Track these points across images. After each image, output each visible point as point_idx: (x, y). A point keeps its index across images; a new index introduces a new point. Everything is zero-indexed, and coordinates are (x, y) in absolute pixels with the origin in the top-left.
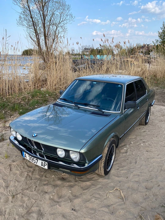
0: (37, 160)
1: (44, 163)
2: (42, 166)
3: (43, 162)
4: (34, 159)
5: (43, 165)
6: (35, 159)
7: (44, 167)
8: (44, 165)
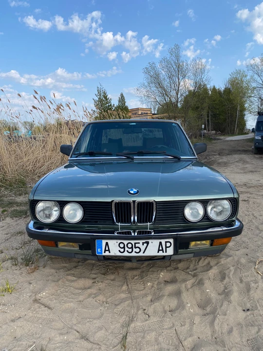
0: (145, 245)
1: (166, 242)
2: (161, 253)
3: (163, 241)
4: (137, 245)
5: (162, 250)
6: (141, 242)
7: (165, 254)
8: (166, 247)
